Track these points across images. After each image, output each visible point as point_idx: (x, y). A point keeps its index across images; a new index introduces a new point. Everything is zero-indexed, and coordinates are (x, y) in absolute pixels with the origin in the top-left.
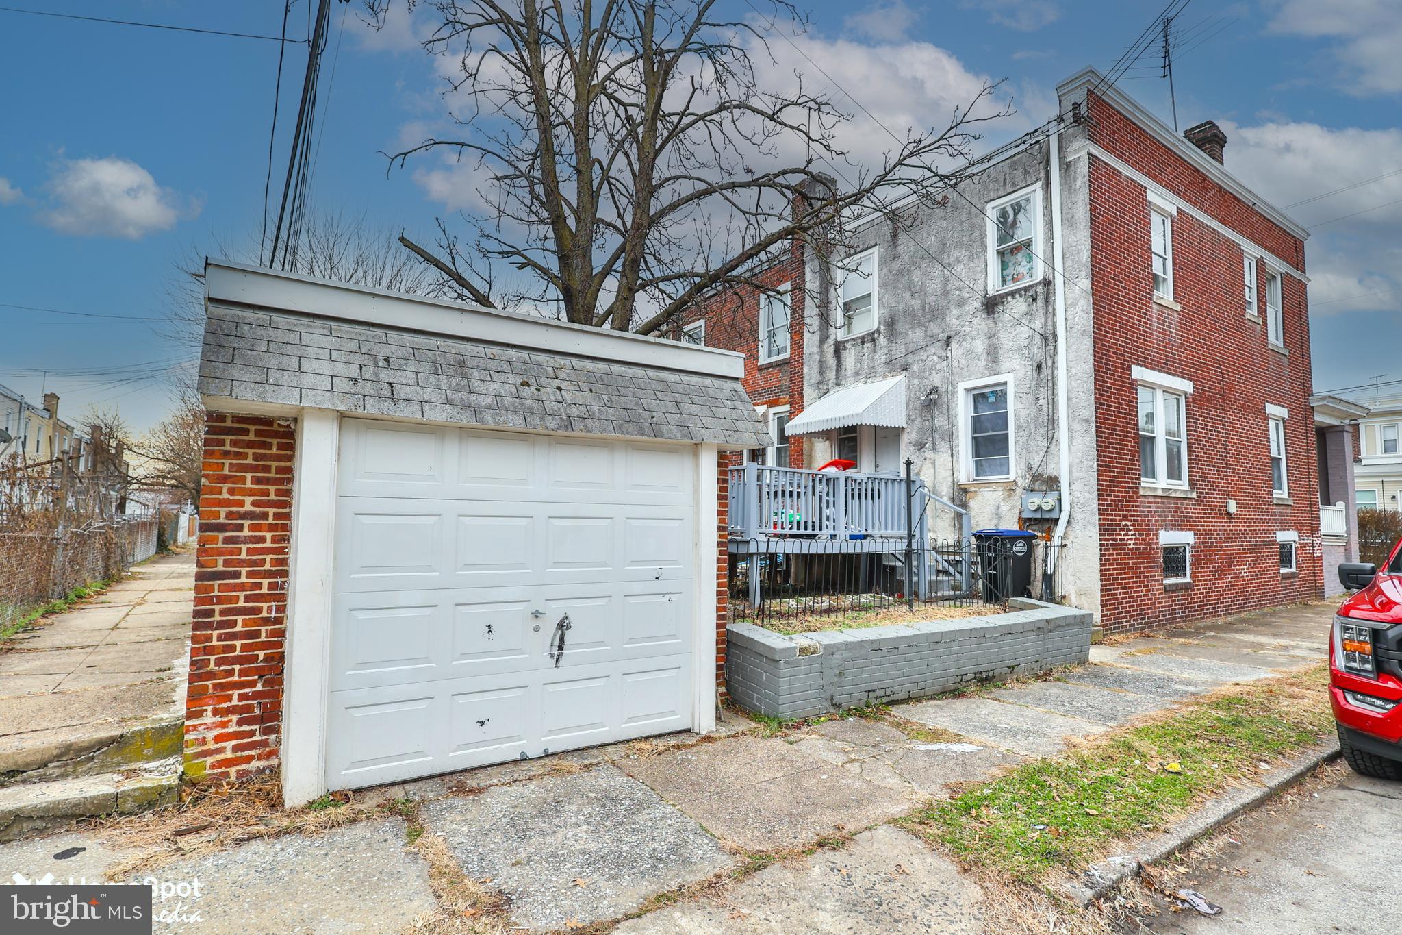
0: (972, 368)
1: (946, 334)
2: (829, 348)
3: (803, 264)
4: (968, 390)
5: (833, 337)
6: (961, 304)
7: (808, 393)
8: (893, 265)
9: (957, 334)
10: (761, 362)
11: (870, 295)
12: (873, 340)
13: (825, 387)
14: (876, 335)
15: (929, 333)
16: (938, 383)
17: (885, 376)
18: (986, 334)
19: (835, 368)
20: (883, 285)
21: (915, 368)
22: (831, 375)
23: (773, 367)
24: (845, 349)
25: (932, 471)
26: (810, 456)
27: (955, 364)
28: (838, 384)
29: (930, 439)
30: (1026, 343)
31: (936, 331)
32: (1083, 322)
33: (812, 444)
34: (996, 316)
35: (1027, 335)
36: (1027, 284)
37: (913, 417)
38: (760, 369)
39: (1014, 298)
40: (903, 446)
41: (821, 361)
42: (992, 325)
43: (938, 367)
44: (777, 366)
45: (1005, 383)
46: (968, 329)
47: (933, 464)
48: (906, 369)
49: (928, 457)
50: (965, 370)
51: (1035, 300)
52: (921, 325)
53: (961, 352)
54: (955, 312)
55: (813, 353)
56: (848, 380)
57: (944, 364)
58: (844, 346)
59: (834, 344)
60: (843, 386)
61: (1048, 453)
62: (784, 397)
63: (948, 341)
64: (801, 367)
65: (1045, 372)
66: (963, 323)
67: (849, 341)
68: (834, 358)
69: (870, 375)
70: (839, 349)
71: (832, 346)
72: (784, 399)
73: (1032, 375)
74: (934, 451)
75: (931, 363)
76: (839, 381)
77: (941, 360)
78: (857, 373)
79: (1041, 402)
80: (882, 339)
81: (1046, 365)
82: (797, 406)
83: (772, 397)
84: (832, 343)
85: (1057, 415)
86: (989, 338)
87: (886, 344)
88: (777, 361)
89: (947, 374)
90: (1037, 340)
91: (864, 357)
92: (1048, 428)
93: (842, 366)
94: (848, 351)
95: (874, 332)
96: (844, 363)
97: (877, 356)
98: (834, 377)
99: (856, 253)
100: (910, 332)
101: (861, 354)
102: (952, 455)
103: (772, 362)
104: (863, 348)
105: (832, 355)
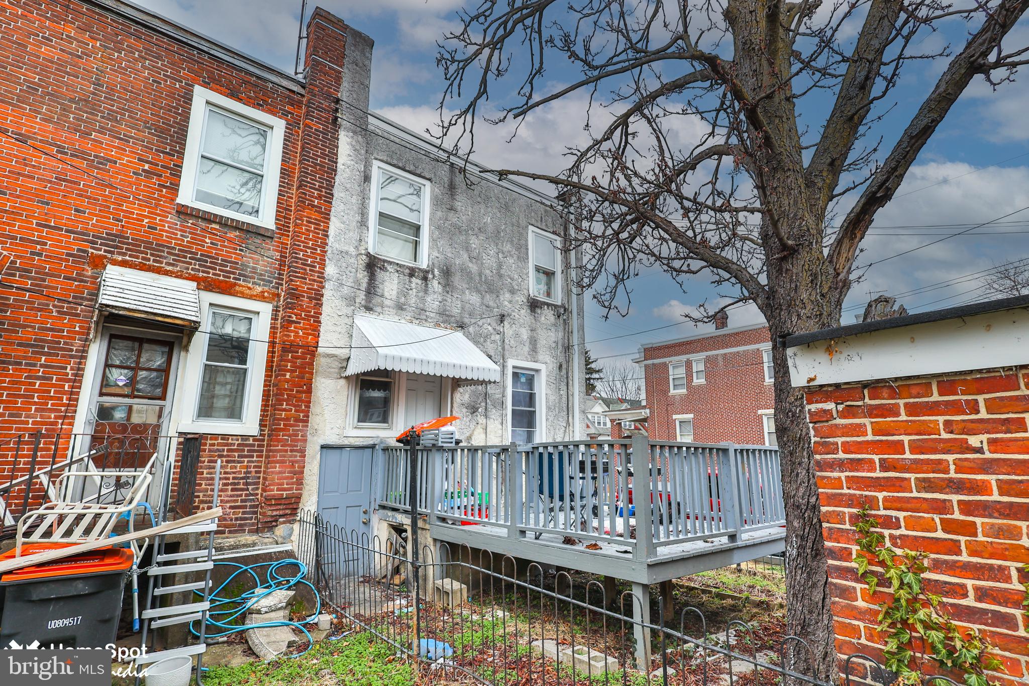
0: (519, 349)
1: (500, 312)
4: (514, 367)
6: (512, 291)
9: (509, 315)
10: (186, 201)
11: (418, 227)
12: (425, 279)
14: (428, 276)
15: (485, 301)
17: (437, 325)
18: (529, 326)
19: (365, 284)
21: (471, 329)
22: (359, 292)
23: (221, 223)
24: (383, 269)
25: (484, 436)
27: (506, 341)
28: (369, 309)
29: (483, 404)
30: (554, 345)
31: (491, 304)
34: (536, 315)
35: (554, 340)
36: (555, 303)
38: (183, 211)
39: (548, 308)
42: (533, 321)
43: (493, 338)
44: (236, 228)
45: (537, 371)
46: (517, 316)
47: (486, 429)
48: (462, 327)
49: (480, 421)
50: (514, 349)
51: (559, 317)
52: (478, 291)
53: (511, 332)
54: (508, 296)
55: (347, 253)
56: (385, 309)
57: (498, 337)
58: (384, 265)
59: (367, 255)
60: (377, 314)
61: (565, 431)
62: (250, 285)
63: (502, 318)
64: (318, 260)
65: (564, 371)
66: (513, 308)
67: (390, 263)
68: (366, 273)
69: (419, 317)
70: (375, 265)
71: (365, 257)
72: (249, 288)
73: (556, 370)
74: (486, 417)
75: (486, 331)
76: (371, 305)
77: (495, 333)
78: (400, 307)
79: (562, 392)
80: (435, 283)
81: (564, 366)
82: (305, 315)
83: (214, 274)
84: (363, 252)
85: (570, 404)
86: (531, 331)
87: (440, 290)
88: (238, 221)
89: (500, 348)
90: (560, 346)
91: (410, 292)
92: (565, 413)
93: (377, 290)
94: (388, 274)
95: (427, 272)
96: (380, 286)
97: (429, 299)
98: (364, 297)
99: (404, 169)
100: (467, 292)
101: (407, 286)
102: (502, 424)
103: (222, 217)
104: (410, 282)
105: (363, 267)
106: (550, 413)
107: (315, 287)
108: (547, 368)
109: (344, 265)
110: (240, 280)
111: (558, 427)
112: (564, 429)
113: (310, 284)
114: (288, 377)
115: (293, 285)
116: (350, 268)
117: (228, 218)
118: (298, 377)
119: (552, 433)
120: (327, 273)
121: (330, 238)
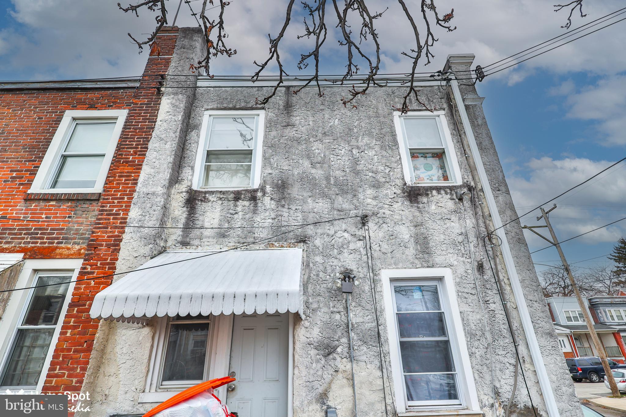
0: (398, 255)
1: (360, 213)
2: (180, 195)
3: (159, 92)
4: (392, 280)
5: (187, 183)
6: (377, 185)
8: (285, 131)
9: (375, 214)
10: (36, 190)
11: (250, 152)
12: (254, 199)
13: (162, 244)
14: (258, 195)
15: (336, 206)
16: (353, 266)
17: (270, 245)
18: (411, 221)
20: (271, 146)
21: (318, 242)
23: (59, 200)
24: (205, 200)
26: (103, 351)
27: (375, 247)
28: (185, 244)
29: (344, 340)
30: (460, 239)
31: (346, 206)
32: (515, 230)
34: (421, 205)
35: (459, 231)
36: (451, 185)
37: (315, 306)
38: (31, 199)
39: (439, 193)
40: (297, 347)
41: (163, 208)
42: (417, 214)
43: (352, 246)
44: (69, 200)
45: (440, 279)
46: (388, 213)
47: (351, 379)
48: (304, 241)
49: (341, 367)
50: (389, 255)
51: (461, 199)
52: (324, 195)
53: (381, 234)
54: (370, 192)
55: (153, 194)
56: (204, 240)
57: (360, 244)
58: (204, 197)
59: (187, 192)
60: (194, 247)
61: (516, 372)
62: (69, 246)
63: (364, 220)
64: (124, 207)
65: (488, 274)
66: (381, 205)
67: (212, 193)
68: (185, 209)
69: (245, 240)
70: (195, 199)
71: (184, 194)
72: (68, 249)
73: (473, 274)
74: (351, 358)
75: (341, 240)
76: (188, 240)
77: (355, 239)
78: (222, 235)
79: (492, 306)
80: (267, 200)
81: (486, 266)
82: (101, 264)
83: (41, 243)
84: (184, 190)
85: (515, 325)
86: (416, 226)
87: (273, 206)
88: (70, 194)
89: (364, 258)
90: (472, 238)
91: (236, 216)
92: (509, 340)
93: (197, 222)
94: (210, 204)
95: (256, 191)
96: (201, 218)
97: (258, 219)
98: (181, 233)
99: (234, 108)
100: (310, 200)
101: (231, 211)
102: (381, 368)
103: (58, 194)
104: (236, 206)
105: (181, 204)
106: (476, 343)
107: (116, 233)
108: (454, 272)
109: (149, 205)
110: (62, 243)
111: (498, 366)
112: (512, 368)
113: (111, 232)
114: (68, 335)
115: (94, 237)
116: (154, 207)
117: (62, 194)
118: (79, 333)
119: (488, 377)
120: (129, 218)
121: (139, 184)
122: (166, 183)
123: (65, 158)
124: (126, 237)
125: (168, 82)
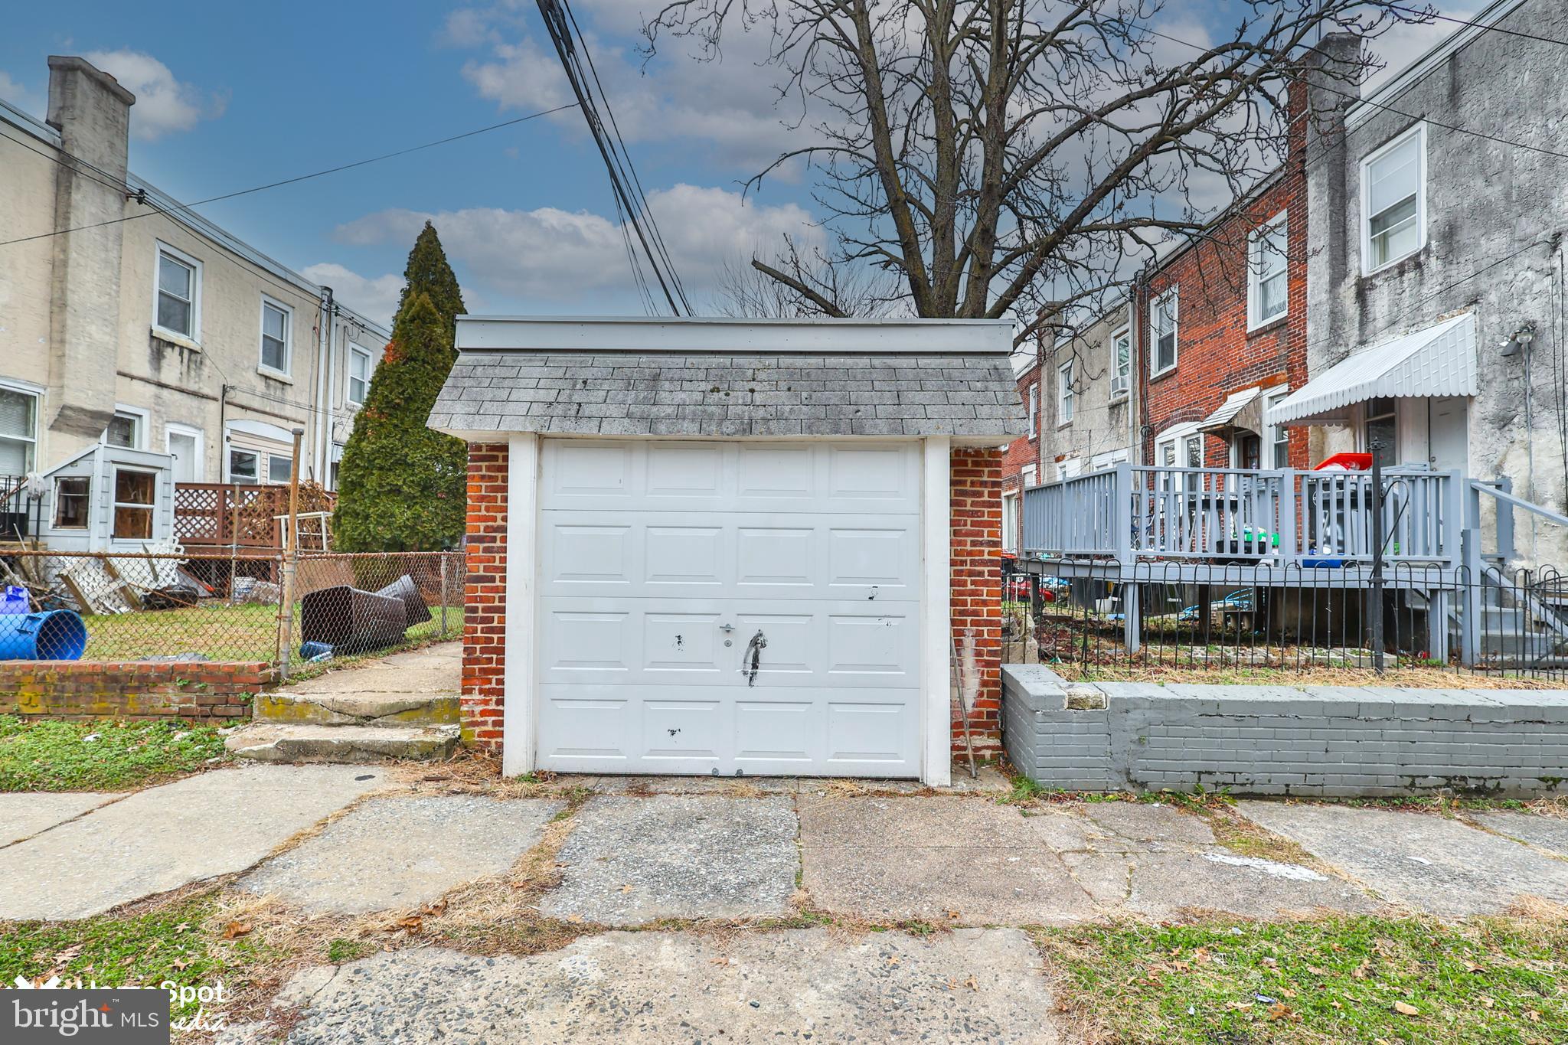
1: (1551, 232)
2: (1348, 291)
3: (1304, 174)
5: (1354, 274)
7: (1313, 358)
8: (1453, 140)
10: (1251, 327)
11: (1412, 199)
12: (1418, 266)
13: (1342, 350)
14: (1422, 258)
15: (1518, 234)
16: (1535, 315)
17: (1440, 318)
19: (1357, 319)
20: (1435, 177)
21: (1493, 297)
22: (1352, 333)
23: (1266, 332)
24: (1373, 287)
25: (1526, 458)
26: (1322, 452)
28: (1363, 343)
29: (1522, 409)
31: (1531, 229)
33: (1323, 434)
37: (1489, 377)
38: (1250, 338)
40: (1472, 424)
41: (1332, 312)
43: (1537, 289)
44: (1272, 330)
47: (1528, 448)
48: (1475, 302)
49: (1518, 437)
52: (1504, 225)
56: (1378, 333)
57: (1548, 281)
58: (1372, 284)
59: (1356, 283)
60: (1371, 344)
62: (1283, 371)
63: (1556, 242)
64: (1303, 326)
67: (1378, 275)
68: (1357, 305)
69: (1414, 321)
70: (1364, 290)
71: (1354, 287)
74: (1530, 427)
75: (1522, 284)
76: (1365, 337)
77: (1541, 276)
78: (1393, 322)
80: (1433, 261)
83: (1267, 374)
84: (1352, 283)
87: (1440, 268)
88: (1275, 322)
91: (1403, 295)
93: (1369, 316)
94: (1378, 290)
95: (1420, 254)
96: (1372, 310)
97: (1425, 290)
98: (1358, 332)
99: (1389, 139)
100: (1483, 241)
101: (1398, 291)
103: (1264, 327)
104: (1402, 282)
105: (1353, 300)
107: (1302, 353)
109: (1319, 317)
113: (1299, 352)
117: (1267, 326)
120: (1307, 335)
121: (1308, 297)
122: (1327, 287)
123: (1263, 284)
124: (1309, 354)
125: (1310, 157)
